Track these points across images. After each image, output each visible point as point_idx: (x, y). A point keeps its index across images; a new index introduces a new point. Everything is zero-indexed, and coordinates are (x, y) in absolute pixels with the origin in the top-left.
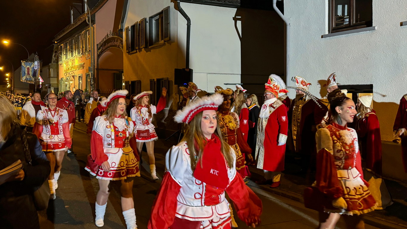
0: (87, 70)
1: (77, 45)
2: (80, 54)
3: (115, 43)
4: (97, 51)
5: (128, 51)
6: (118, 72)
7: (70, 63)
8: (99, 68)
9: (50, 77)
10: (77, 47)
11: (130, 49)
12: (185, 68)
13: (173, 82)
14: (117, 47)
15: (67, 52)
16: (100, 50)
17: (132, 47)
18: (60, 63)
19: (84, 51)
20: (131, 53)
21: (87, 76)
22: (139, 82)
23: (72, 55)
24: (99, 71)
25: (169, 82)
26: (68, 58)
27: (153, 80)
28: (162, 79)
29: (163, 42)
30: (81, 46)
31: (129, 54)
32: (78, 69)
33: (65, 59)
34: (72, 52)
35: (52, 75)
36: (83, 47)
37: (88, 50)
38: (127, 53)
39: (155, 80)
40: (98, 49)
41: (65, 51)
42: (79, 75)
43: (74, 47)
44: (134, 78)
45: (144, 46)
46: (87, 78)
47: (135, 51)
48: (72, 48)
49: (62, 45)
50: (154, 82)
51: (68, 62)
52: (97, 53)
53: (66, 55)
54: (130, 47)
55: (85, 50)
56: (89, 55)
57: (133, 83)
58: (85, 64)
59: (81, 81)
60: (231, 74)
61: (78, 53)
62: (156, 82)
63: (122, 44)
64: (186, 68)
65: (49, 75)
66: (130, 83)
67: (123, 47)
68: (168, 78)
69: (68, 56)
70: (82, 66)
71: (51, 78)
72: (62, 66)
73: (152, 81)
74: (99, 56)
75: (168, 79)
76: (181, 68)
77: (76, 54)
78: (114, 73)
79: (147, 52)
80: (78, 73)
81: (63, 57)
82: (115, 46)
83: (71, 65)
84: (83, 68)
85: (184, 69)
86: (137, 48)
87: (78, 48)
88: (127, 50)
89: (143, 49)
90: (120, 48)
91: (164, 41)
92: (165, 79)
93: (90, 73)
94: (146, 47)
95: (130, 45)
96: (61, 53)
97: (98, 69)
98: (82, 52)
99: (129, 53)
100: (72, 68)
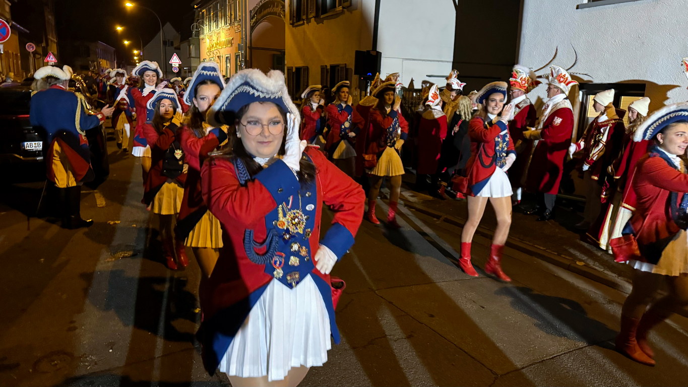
0: (236, 48)
1: (223, 11)
2: (228, 24)
3: (275, 9)
4: (250, 21)
5: (291, 22)
6: (279, 53)
7: (215, 38)
8: (253, 46)
9: (190, 57)
10: (223, 14)
11: (295, 18)
12: (371, 49)
13: (352, 70)
14: (276, 15)
15: (210, 21)
16: (254, 20)
17: (298, 17)
18: (201, 37)
19: (233, 21)
20: (296, 24)
21: (237, 56)
22: (307, 69)
23: (217, 26)
24: (253, 50)
25: (347, 70)
26: (212, 30)
27: (325, 67)
28: (338, 66)
29: (340, 8)
30: (228, 14)
31: (293, 27)
32: (224, 47)
33: (208, 31)
34: (216, 21)
35: (193, 54)
36: (231, 15)
37: (238, 19)
38: (291, 24)
39: (329, 67)
40: (252, 18)
41: (207, 20)
42: (227, 56)
43: (219, 14)
44: (300, 64)
45: (313, 14)
46: (236, 60)
47: (302, 22)
48: (217, 16)
49: (204, 10)
50: (327, 70)
51: (211, 36)
52: (250, 24)
53: (210, 26)
54: (295, 15)
55: (234, 18)
56: (239, 26)
57: (298, 69)
58: (234, 40)
59: (228, 65)
60: (438, 61)
61: (226, 23)
62: (329, 70)
63: (284, 11)
64: (373, 50)
65: (190, 54)
66: (294, 70)
67: (284, 16)
68: (346, 64)
69: (212, 27)
70: (230, 43)
71: (192, 59)
72: (204, 41)
73: (323, 69)
74: (252, 28)
75: (346, 66)
76: (365, 50)
77: (221, 24)
78: (274, 55)
79: (317, 24)
80: (225, 52)
81: (206, 28)
82: (275, 13)
83: (215, 41)
84: (232, 44)
85: (368, 52)
86: (304, 17)
87: (225, 16)
88: (290, 20)
89: (313, 20)
90: (281, 17)
91: (343, 8)
92: (342, 66)
93: (240, 54)
94: (317, 17)
95: (295, 13)
96: (203, 23)
97: (251, 48)
98: (231, 21)
99: (292, 24)
100: (217, 44)
